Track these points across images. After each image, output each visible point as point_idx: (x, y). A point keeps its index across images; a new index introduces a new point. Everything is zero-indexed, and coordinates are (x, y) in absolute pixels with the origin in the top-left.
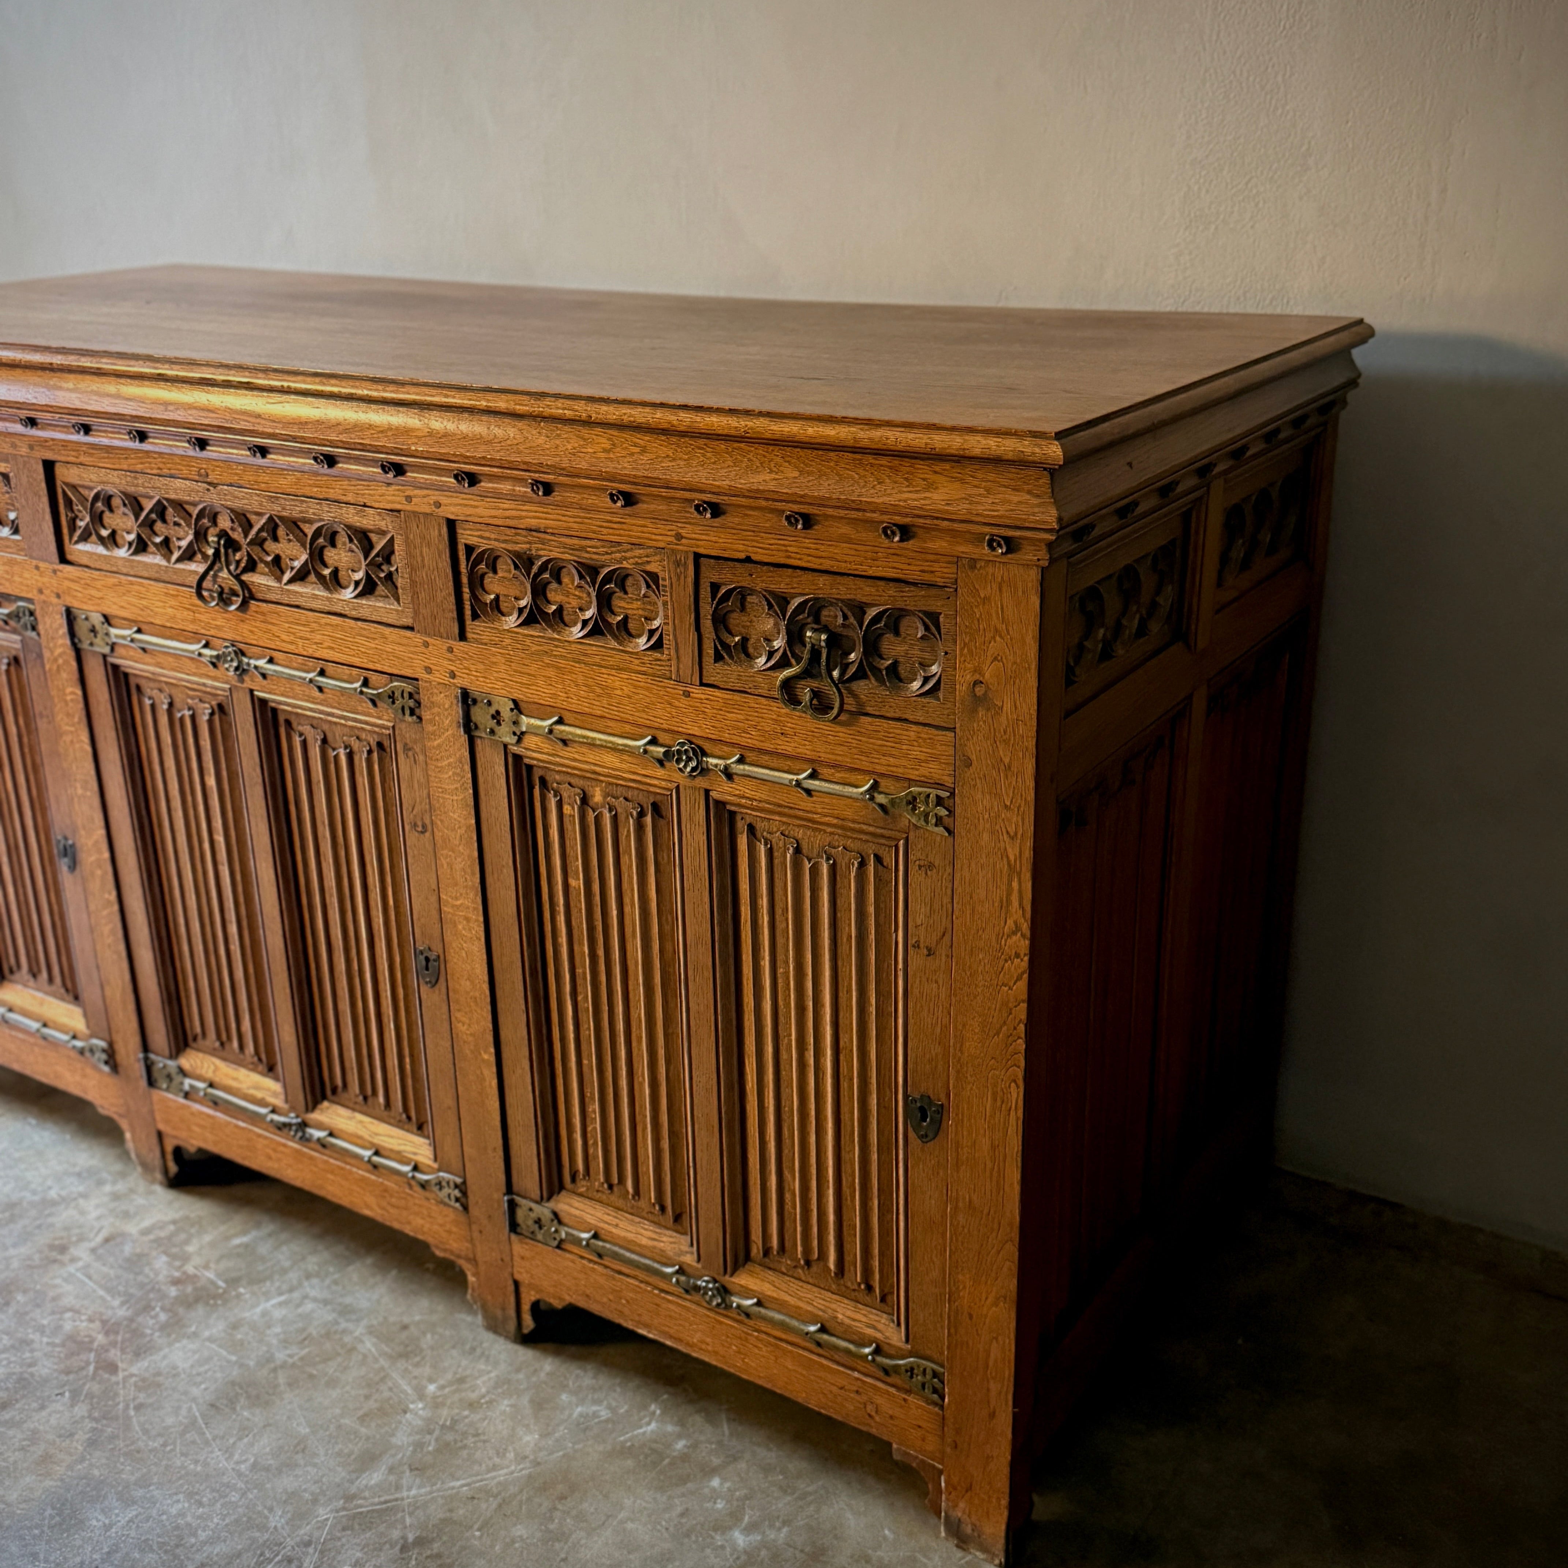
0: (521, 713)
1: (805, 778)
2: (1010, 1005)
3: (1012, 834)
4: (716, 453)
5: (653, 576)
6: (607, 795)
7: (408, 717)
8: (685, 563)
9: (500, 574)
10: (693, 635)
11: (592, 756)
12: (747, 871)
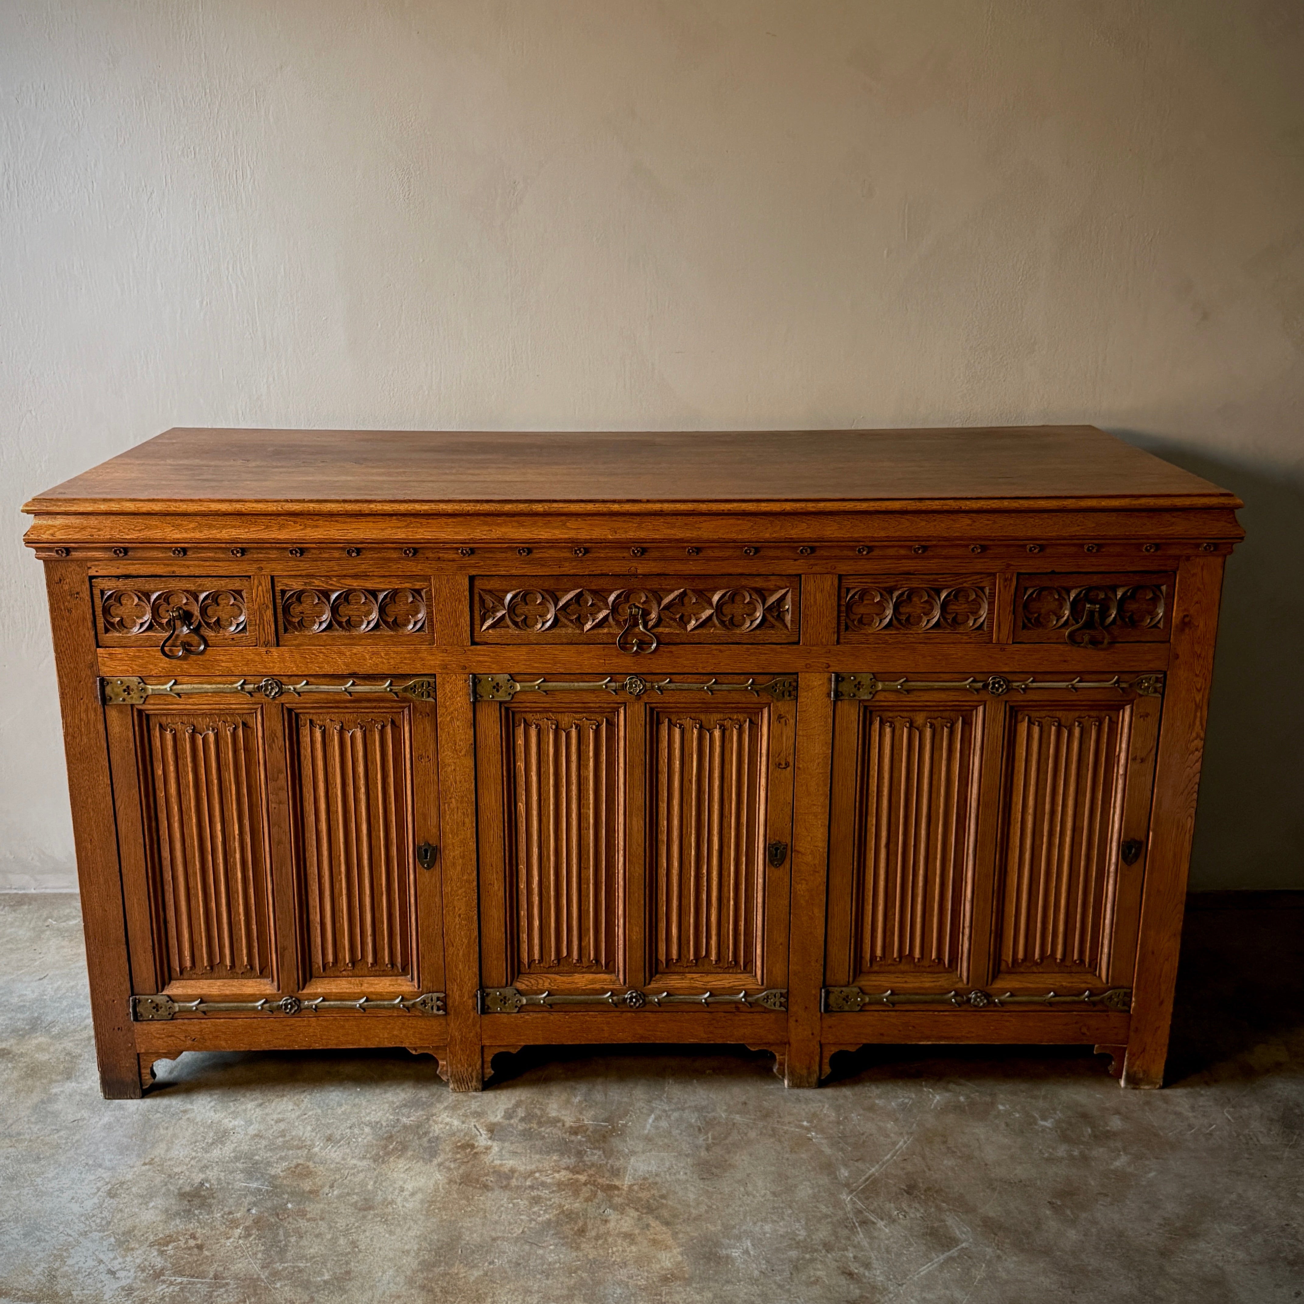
0: (877, 680)
1: (1077, 683)
2: (1191, 776)
3: (1199, 688)
4: (1041, 519)
5: (982, 589)
6: (928, 718)
7: (787, 697)
8: (1011, 579)
9: (866, 602)
10: (1011, 617)
11: (926, 697)
12: (1025, 742)
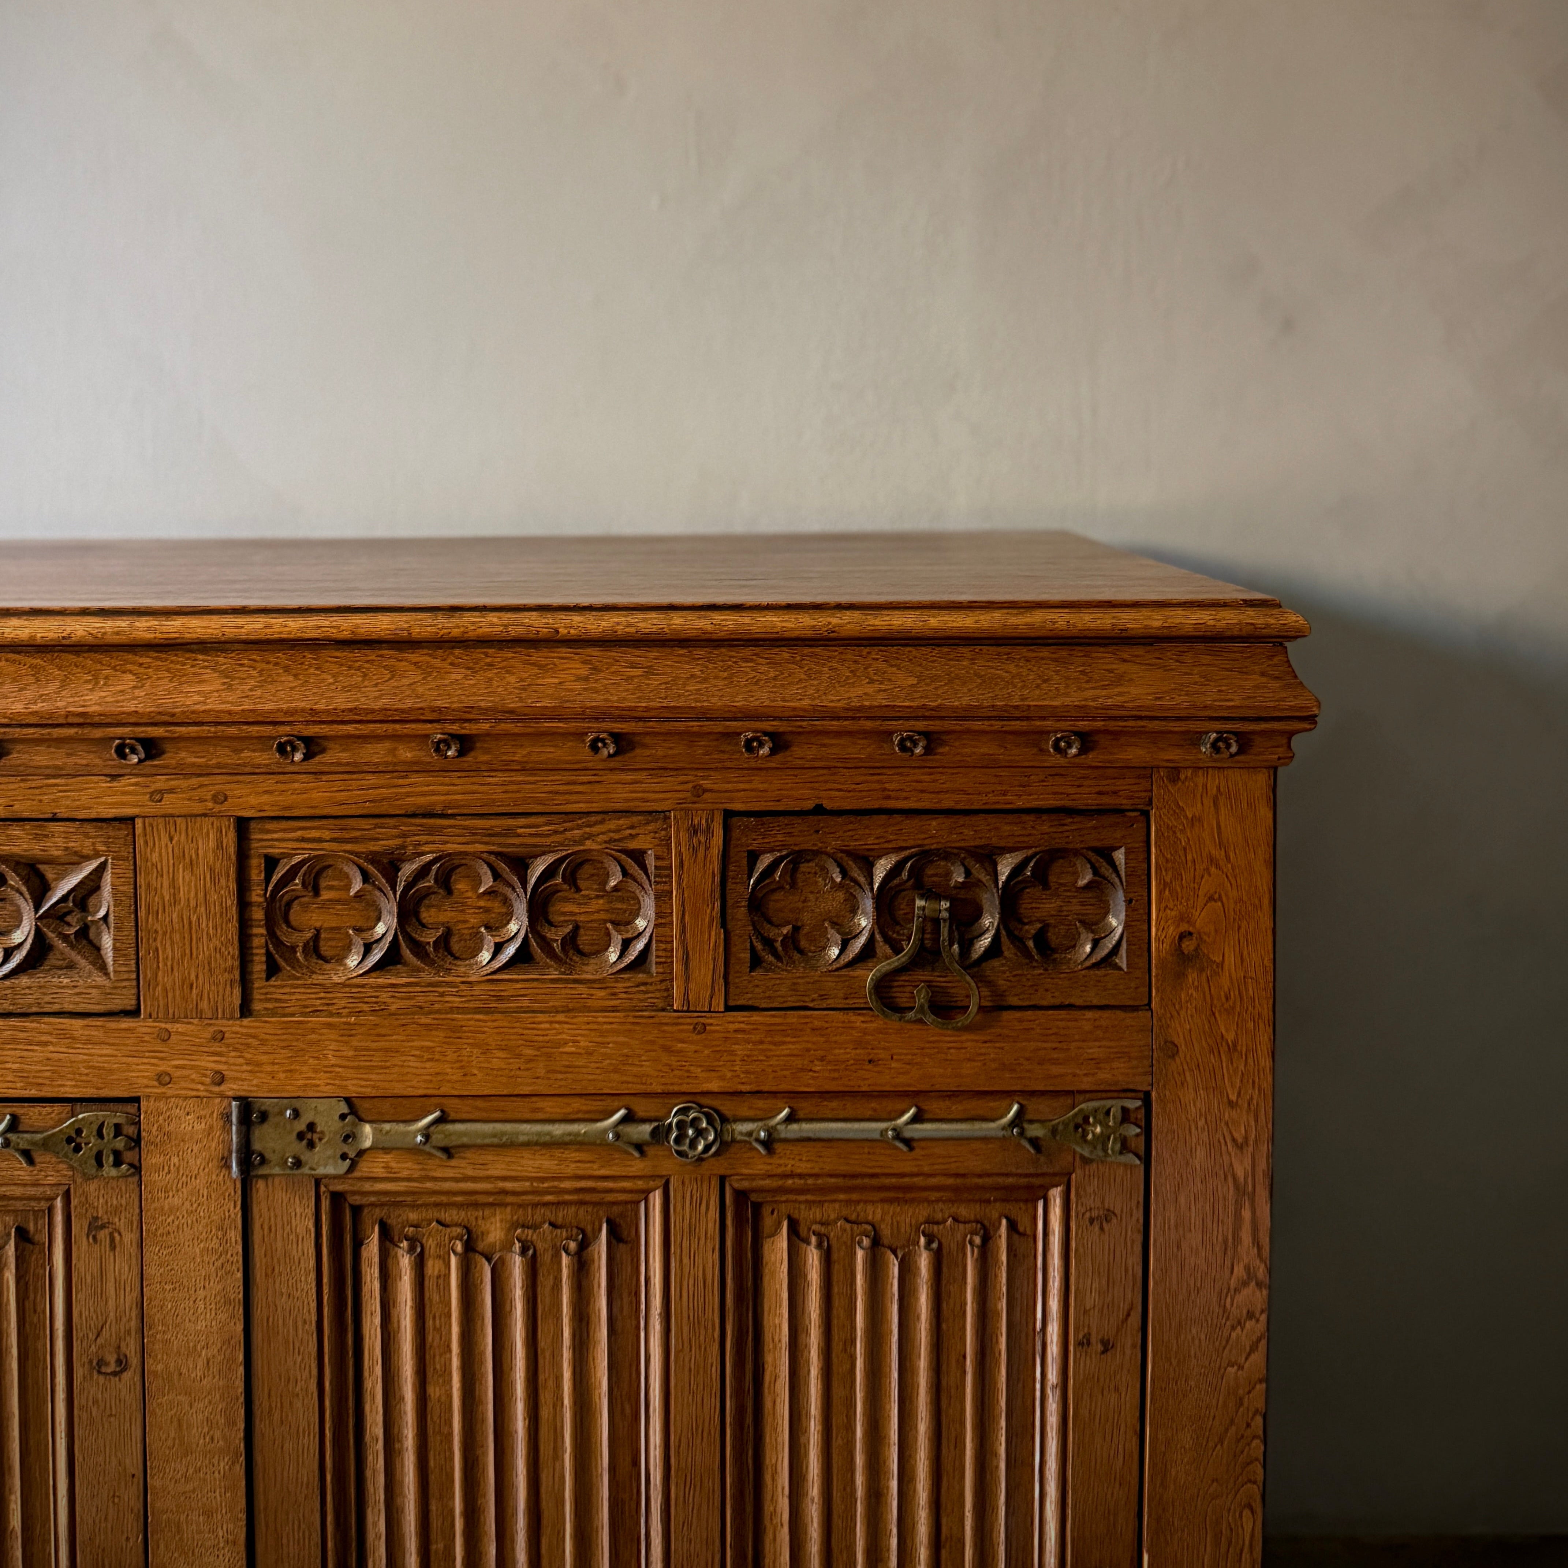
0: (361, 1120)
1: (908, 1123)
2: (1241, 1392)
3: (1240, 1140)
4: (772, 663)
5: (638, 857)
6: (515, 1225)
7: (109, 1170)
8: (709, 830)
9: (326, 895)
10: (716, 935)
11: (498, 1165)
12: (785, 1295)
